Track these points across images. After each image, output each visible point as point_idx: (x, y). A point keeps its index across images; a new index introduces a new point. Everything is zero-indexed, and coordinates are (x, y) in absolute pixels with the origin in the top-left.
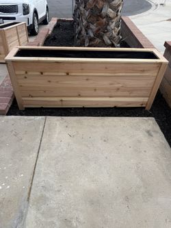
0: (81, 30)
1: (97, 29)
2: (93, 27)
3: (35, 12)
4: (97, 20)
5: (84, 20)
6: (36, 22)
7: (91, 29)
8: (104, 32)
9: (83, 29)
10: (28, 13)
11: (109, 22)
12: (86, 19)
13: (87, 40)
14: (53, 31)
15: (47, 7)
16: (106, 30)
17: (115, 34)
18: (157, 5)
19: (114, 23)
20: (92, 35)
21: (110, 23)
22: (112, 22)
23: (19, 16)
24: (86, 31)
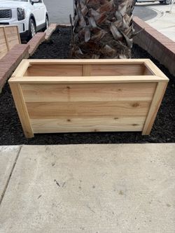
0: (79, 20)
1: (101, 15)
2: (96, 14)
3: (32, 17)
4: (101, 3)
5: (82, 6)
6: (33, 29)
7: (93, 16)
8: (111, 21)
9: (82, 18)
10: (23, 18)
11: (117, 5)
12: (85, 4)
13: (87, 33)
14: (51, 37)
15: (47, 15)
16: (113, 18)
17: (126, 24)
18: (162, 13)
19: (125, 8)
20: (94, 25)
21: (120, 8)
22: (123, 6)
23: (13, 21)
24: (86, 20)
